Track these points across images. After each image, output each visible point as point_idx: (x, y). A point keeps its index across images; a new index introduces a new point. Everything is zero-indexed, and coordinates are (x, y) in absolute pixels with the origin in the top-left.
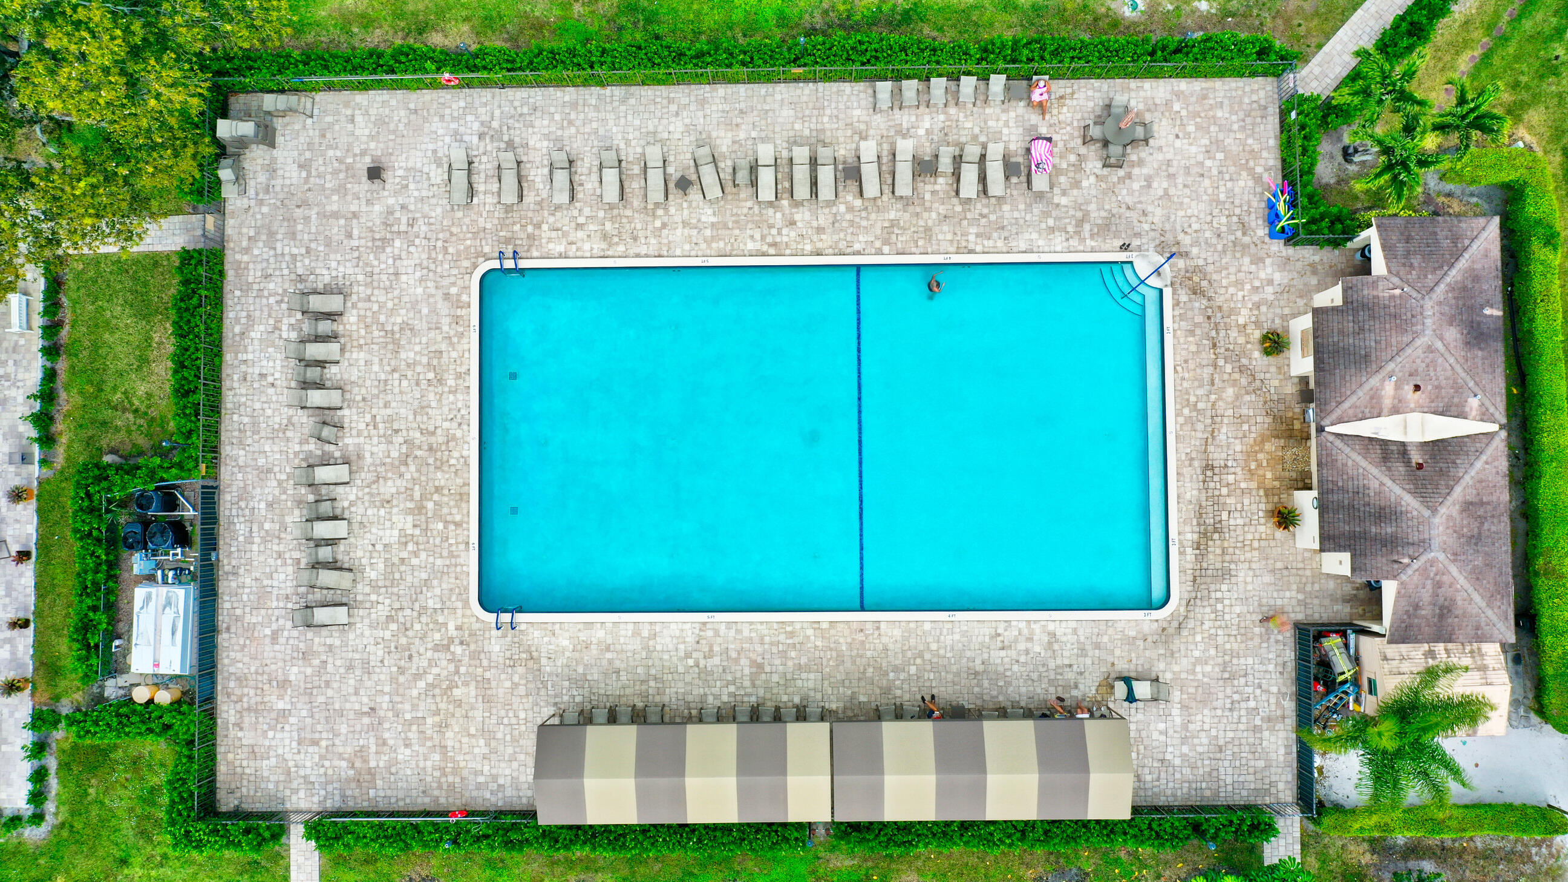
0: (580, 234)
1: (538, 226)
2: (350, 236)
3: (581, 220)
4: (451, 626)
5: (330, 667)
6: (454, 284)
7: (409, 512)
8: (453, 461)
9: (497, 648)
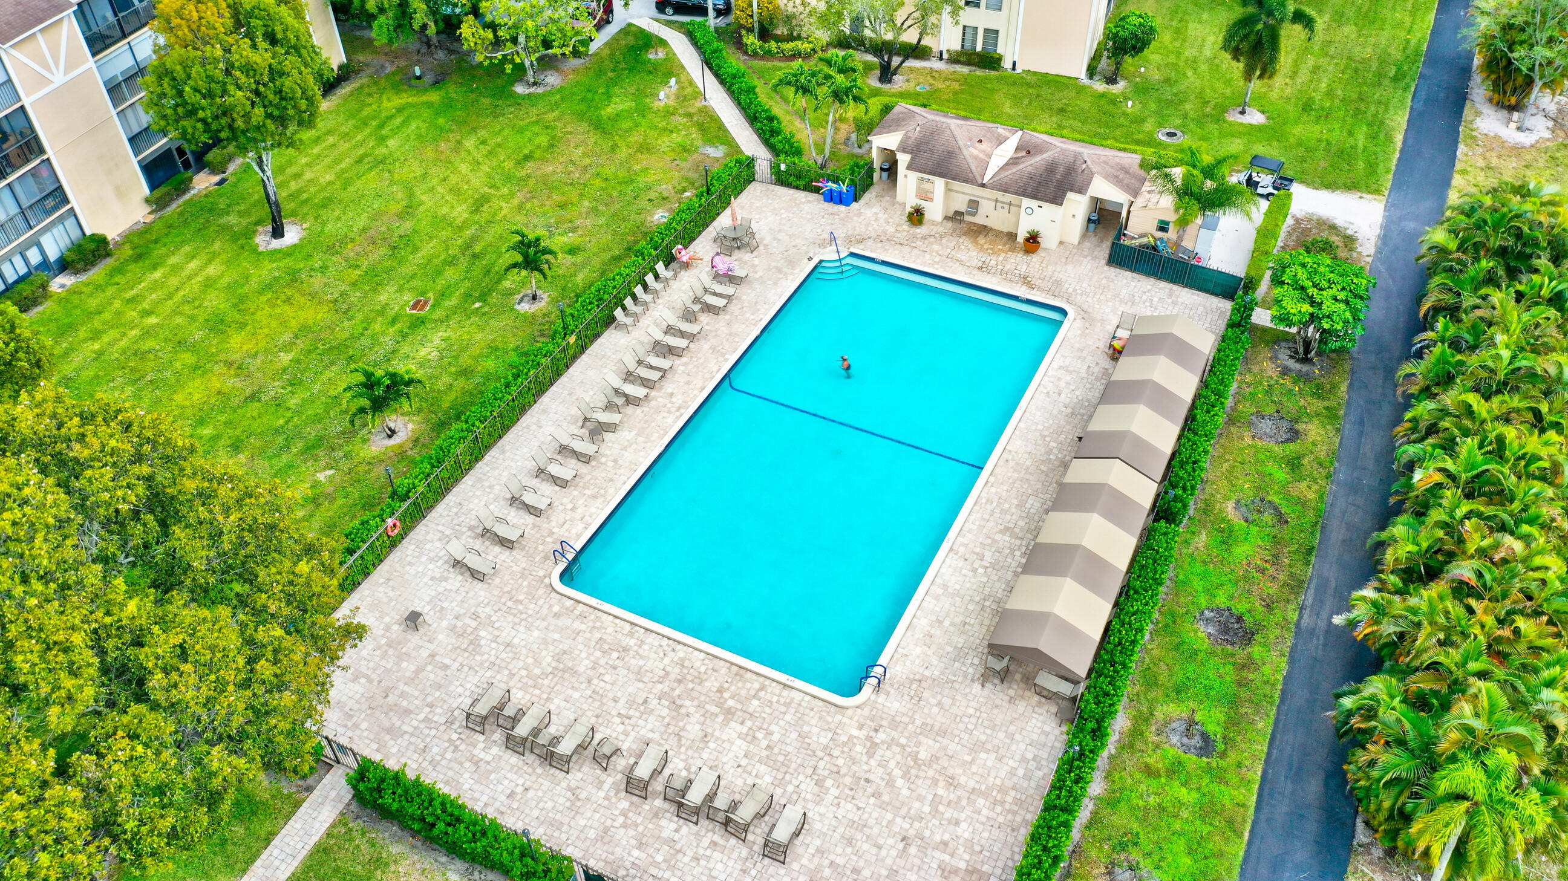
0: (580, 511)
1: (551, 534)
2: (446, 667)
3: (570, 506)
4: (855, 732)
5: (839, 861)
6: (551, 606)
7: (726, 723)
8: (703, 669)
9: (896, 705)
